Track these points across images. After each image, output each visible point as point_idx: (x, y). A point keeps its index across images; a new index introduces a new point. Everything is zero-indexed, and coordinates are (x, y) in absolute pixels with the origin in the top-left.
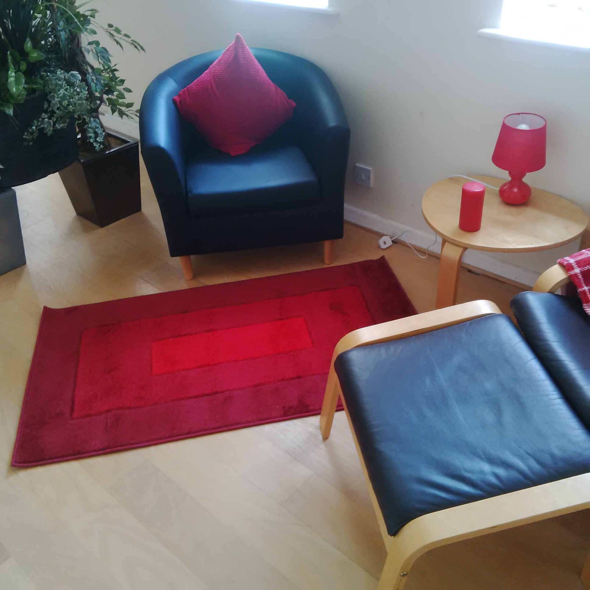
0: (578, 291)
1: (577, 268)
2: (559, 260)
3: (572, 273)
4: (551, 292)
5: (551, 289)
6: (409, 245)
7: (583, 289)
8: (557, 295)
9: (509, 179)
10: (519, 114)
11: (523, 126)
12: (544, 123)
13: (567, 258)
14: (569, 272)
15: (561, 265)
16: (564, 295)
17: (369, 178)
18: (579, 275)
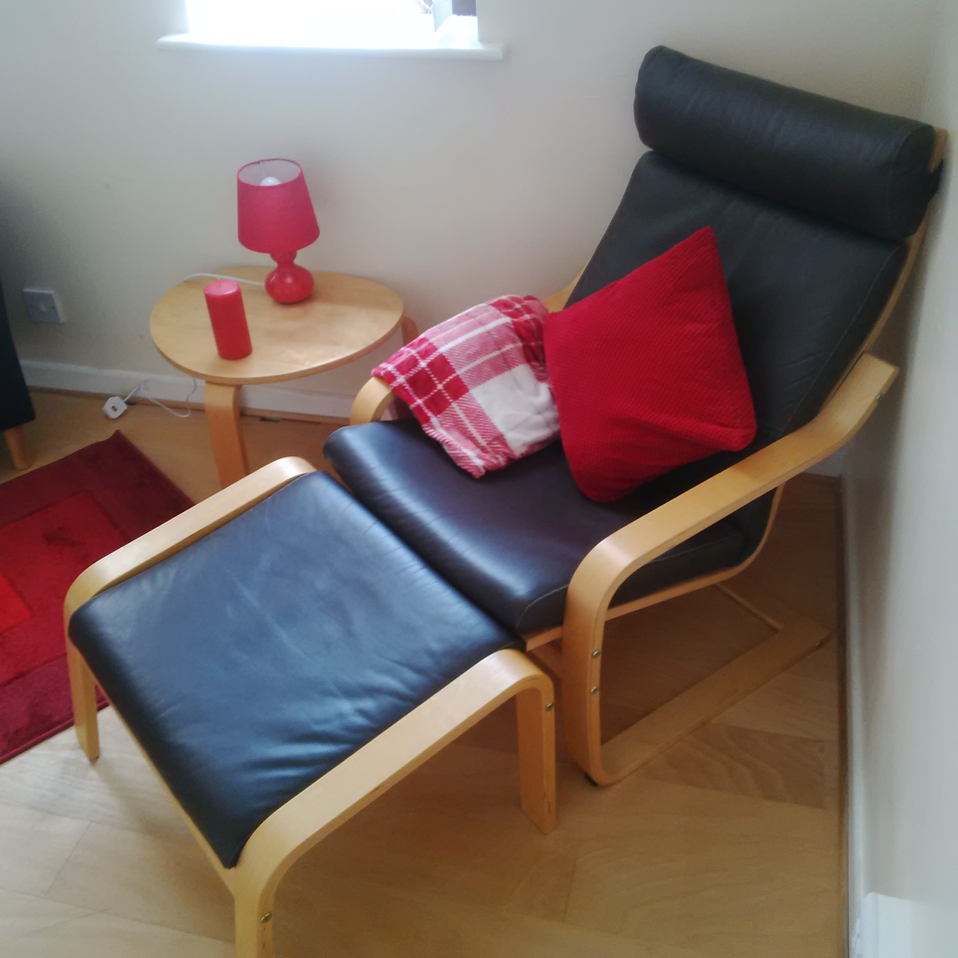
0: (411, 409)
1: (400, 376)
2: (373, 371)
3: (395, 384)
4: (376, 420)
5: (375, 415)
6: (154, 402)
7: (416, 404)
8: (386, 423)
9: (274, 265)
10: (258, 163)
11: (269, 181)
12: (299, 170)
13: (383, 365)
14: (391, 385)
15: (378, 376)
16: (396, 418)
17: (54, 308)
18: (405, 385)
